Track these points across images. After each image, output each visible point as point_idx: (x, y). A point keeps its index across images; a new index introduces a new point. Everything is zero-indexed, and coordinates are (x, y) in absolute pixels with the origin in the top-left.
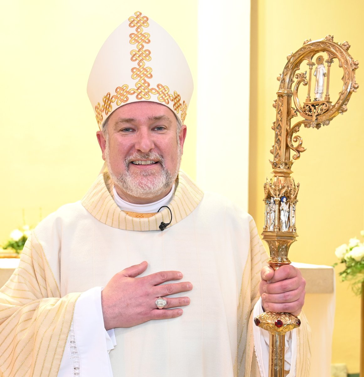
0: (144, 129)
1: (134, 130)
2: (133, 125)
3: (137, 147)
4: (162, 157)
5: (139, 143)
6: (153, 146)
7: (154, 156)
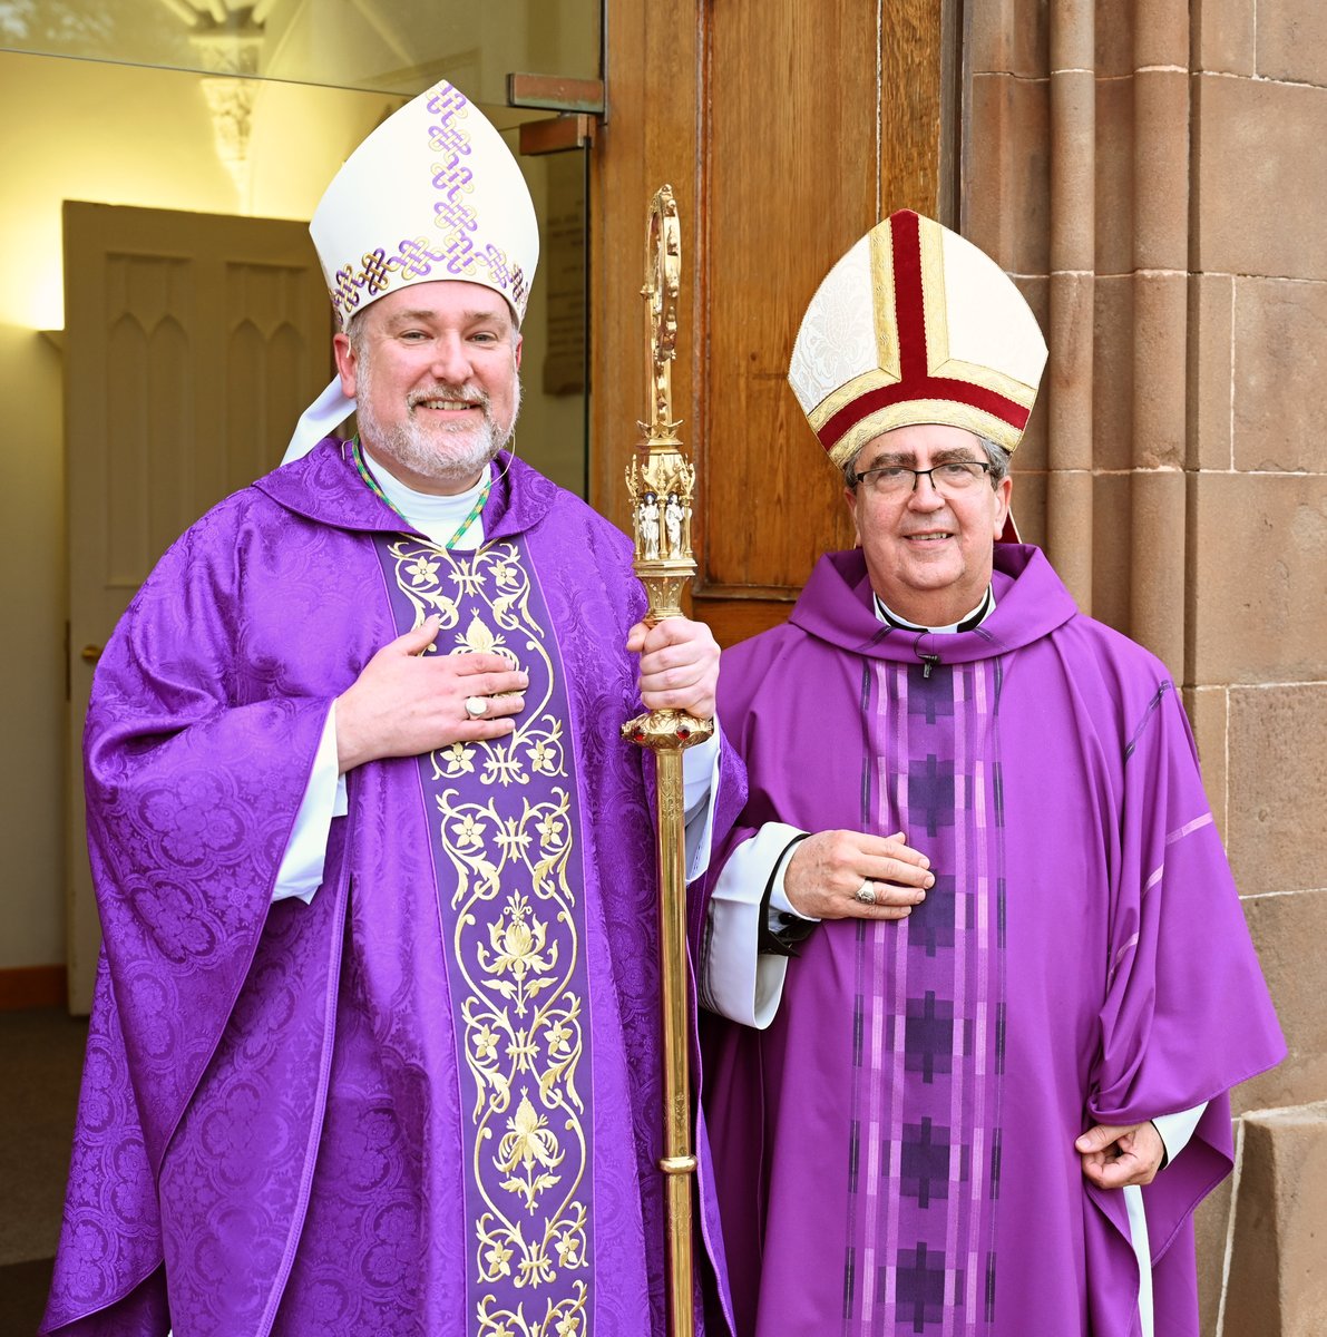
0: (454, 337)
1: (429, 336)
2: (429, 325)
3: (438, 371)
4: (486, 395)
5: (444, 364)
6: (471, 373)
7: (471, 392)
